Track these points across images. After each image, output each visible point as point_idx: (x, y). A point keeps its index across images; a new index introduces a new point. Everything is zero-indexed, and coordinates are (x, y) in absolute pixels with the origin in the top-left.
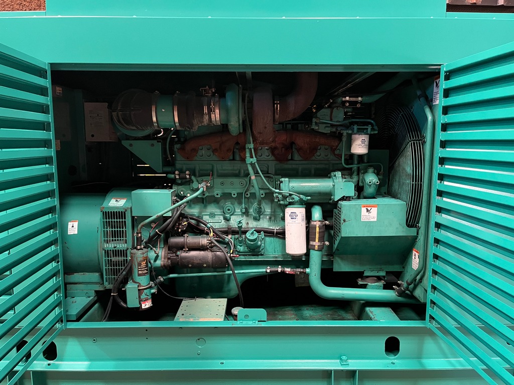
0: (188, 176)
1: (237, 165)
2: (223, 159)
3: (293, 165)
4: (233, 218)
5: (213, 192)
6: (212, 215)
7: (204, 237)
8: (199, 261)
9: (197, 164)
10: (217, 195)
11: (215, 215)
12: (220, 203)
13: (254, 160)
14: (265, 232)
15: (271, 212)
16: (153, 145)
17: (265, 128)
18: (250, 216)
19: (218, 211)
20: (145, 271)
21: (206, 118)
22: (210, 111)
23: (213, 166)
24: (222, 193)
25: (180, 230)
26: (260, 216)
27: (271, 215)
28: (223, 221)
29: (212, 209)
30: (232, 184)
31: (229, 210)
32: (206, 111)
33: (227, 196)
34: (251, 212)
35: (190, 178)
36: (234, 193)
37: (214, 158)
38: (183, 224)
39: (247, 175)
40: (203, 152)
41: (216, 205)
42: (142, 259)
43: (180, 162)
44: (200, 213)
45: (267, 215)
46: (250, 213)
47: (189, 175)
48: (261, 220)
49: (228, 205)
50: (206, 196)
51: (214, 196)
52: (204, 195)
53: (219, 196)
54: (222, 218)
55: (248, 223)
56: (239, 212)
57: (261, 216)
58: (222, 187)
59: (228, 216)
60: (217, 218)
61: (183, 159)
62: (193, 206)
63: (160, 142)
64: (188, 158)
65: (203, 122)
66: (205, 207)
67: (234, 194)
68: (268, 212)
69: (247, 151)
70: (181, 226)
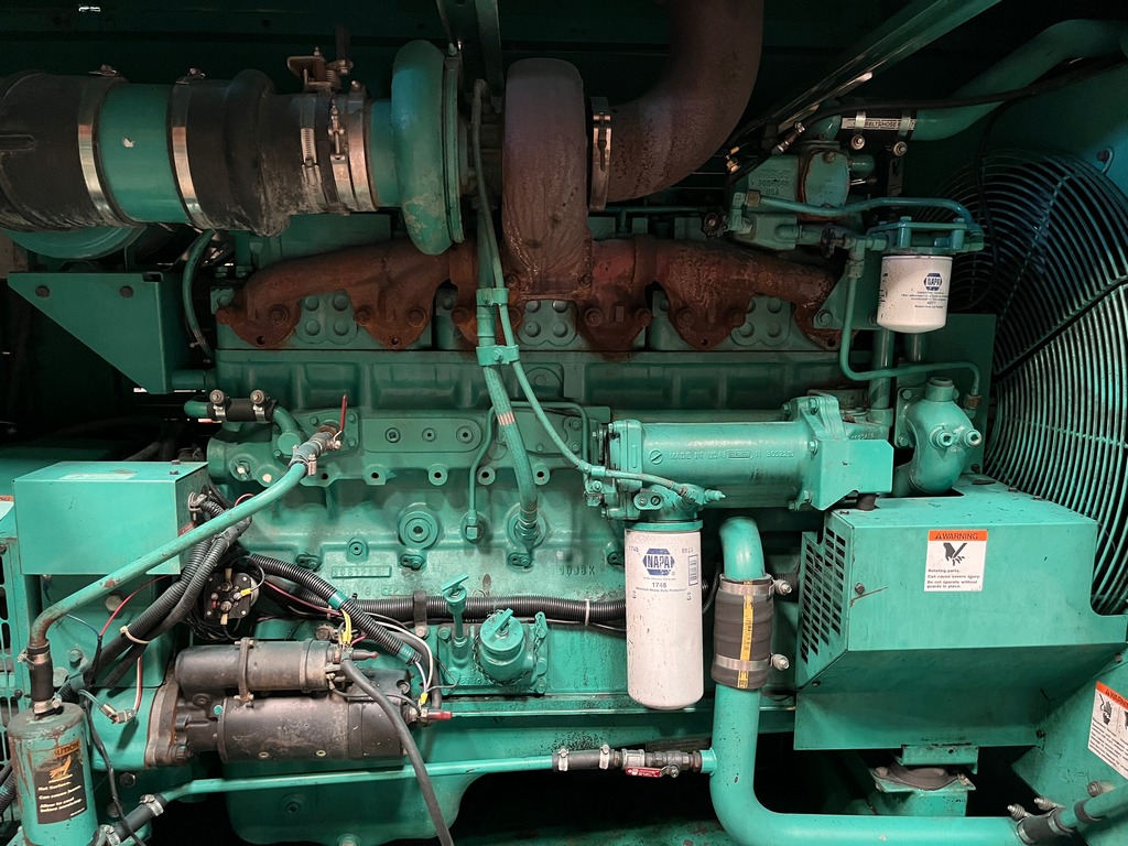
0: (259, 411)
1: (447, 367)
2: (395, 345)
3: (652, 368)
4: (433, 558)
5: (361, 467)
6: (358, 550)
7: (317, 648)
8: (295, 741)
9: (298, 362)
10: (375, 476)
11: (368, 549)
12: (386, 505)
13: (510, 352)
14: (550, 614)
15: (574, 536)
16: (127, 291)
17: (555, 221)
18: (495, 550)
19: (379, 535)
20: (71, 802)
21: (312, 178)
22: (326, 149)
23: (358, 371)
24: (393, 471)
25: (224, 620)
26: (530, 553)
27: (572, 545)
28: (398, 572)
29: (358, 524)
30: (430, 436)
31: (418, 530)
32: (308, 147)
33: (411, 480)
34: (501, 537)
35: (269, 416)
36: (438, 466)
37: (364, 339)
38: (238, 596)
39: (485, 404)
40: (320, 319)
41: (375, 512)
42: (51, 756)
43: (234, 355)
44: (314, 540)
45: (559, 546)
46: (495, 541)
47: (265, 405)
48: (535, 564)
49: (417, 510)
50: (331, 480)
51: (362, 481)
52: (325, 477)
53: (380, 481)
54: (392, 558)
55: (487, 579)
56: (455, 537)
57: (537, 552)
58: (394, 447)
59: (414, 551)
60: (375, 559)
61: (246, 345)
62: (286, 514)
63: (156, 278)
64: (260, 341)
65: (300, 197)
66: (333, 517)
67: (438, 475)
68: (561, 535)
69: (484, 316)
70: (227, 605)
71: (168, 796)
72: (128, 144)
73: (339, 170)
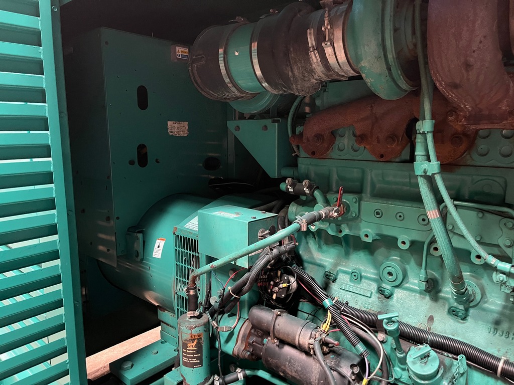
0: (307, 191)
2: (382, 158)
4: (398, 294)
5: (359, 229)
6: (357, 277)
7: (309, 328)
8: (294, 374)
9: (331, 166)
10: (367, 236)
11: (361, 277)
12: (376, 254)
13: (433, 167)
14: (469, 358)
15: (505, 307)
16: (265, 128)
18: (441, 301)
19: (369, 271)
20: (195, 361)
22: (321, 38)
23: (363, 172)
24: (378, 235)
25: (274, 297)
26: (467, 310)
27: (502, 314)
28: (375, 296)
29: (359, 262)
30: (401, 217)
31: (390, 274)
32: (311, 41)
33: (390, 243)
34: (447, 292)
35: (312, 194)
36: (404, 238)
37: (366, 154)
38: (281, 286)
40: (345, 142)
41: (369, 257)
42: (188, 337)
43: (305, 164)
44: (336, 265)
45: (491, 311)
46: (442, 294)
47: (309, 187)
48: (469, 318)
49: (393, 263)
50: (343, 234)
51: (359, 238)
52: (341, 232)
53: (369, 240)
54: (374, 287)
55: (431, 319)
56: (414, 284)
57: (471, 311)
58: (378, 221)
59: (387, 287)
60: (365, 284)
61: (309, 156)
62: (325, 247)
63: (277, 121)
64: (313, 153)
66: (347, 254)
67: (404, 243)
68: (493, 303)
69: (419, 139)
70: (276, 289)
71: (248, 372)
72: (237, 54)
73: (329, 51)
